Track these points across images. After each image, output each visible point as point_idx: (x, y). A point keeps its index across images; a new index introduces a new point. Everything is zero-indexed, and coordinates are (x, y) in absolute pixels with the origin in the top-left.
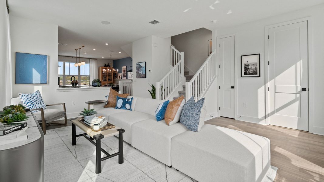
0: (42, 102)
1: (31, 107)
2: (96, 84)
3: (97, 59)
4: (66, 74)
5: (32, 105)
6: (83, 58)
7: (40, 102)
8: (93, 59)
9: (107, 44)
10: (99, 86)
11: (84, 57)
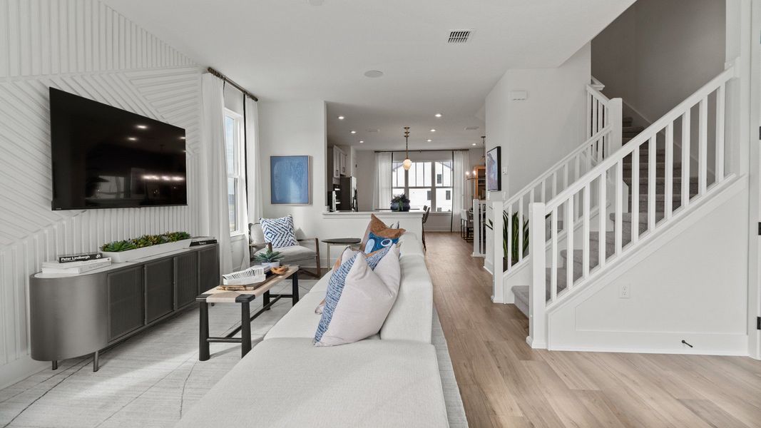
0: (290, 233)
1: (271, 239)
2: (397, 205)
3: (468, 150)
4: (409, 186)
5: (273, 237)
6: (407, 151)
7: (286, 232)
8: (461, 150)
9: (438, 116)
10: (400, 210)
11: (409, 149)
